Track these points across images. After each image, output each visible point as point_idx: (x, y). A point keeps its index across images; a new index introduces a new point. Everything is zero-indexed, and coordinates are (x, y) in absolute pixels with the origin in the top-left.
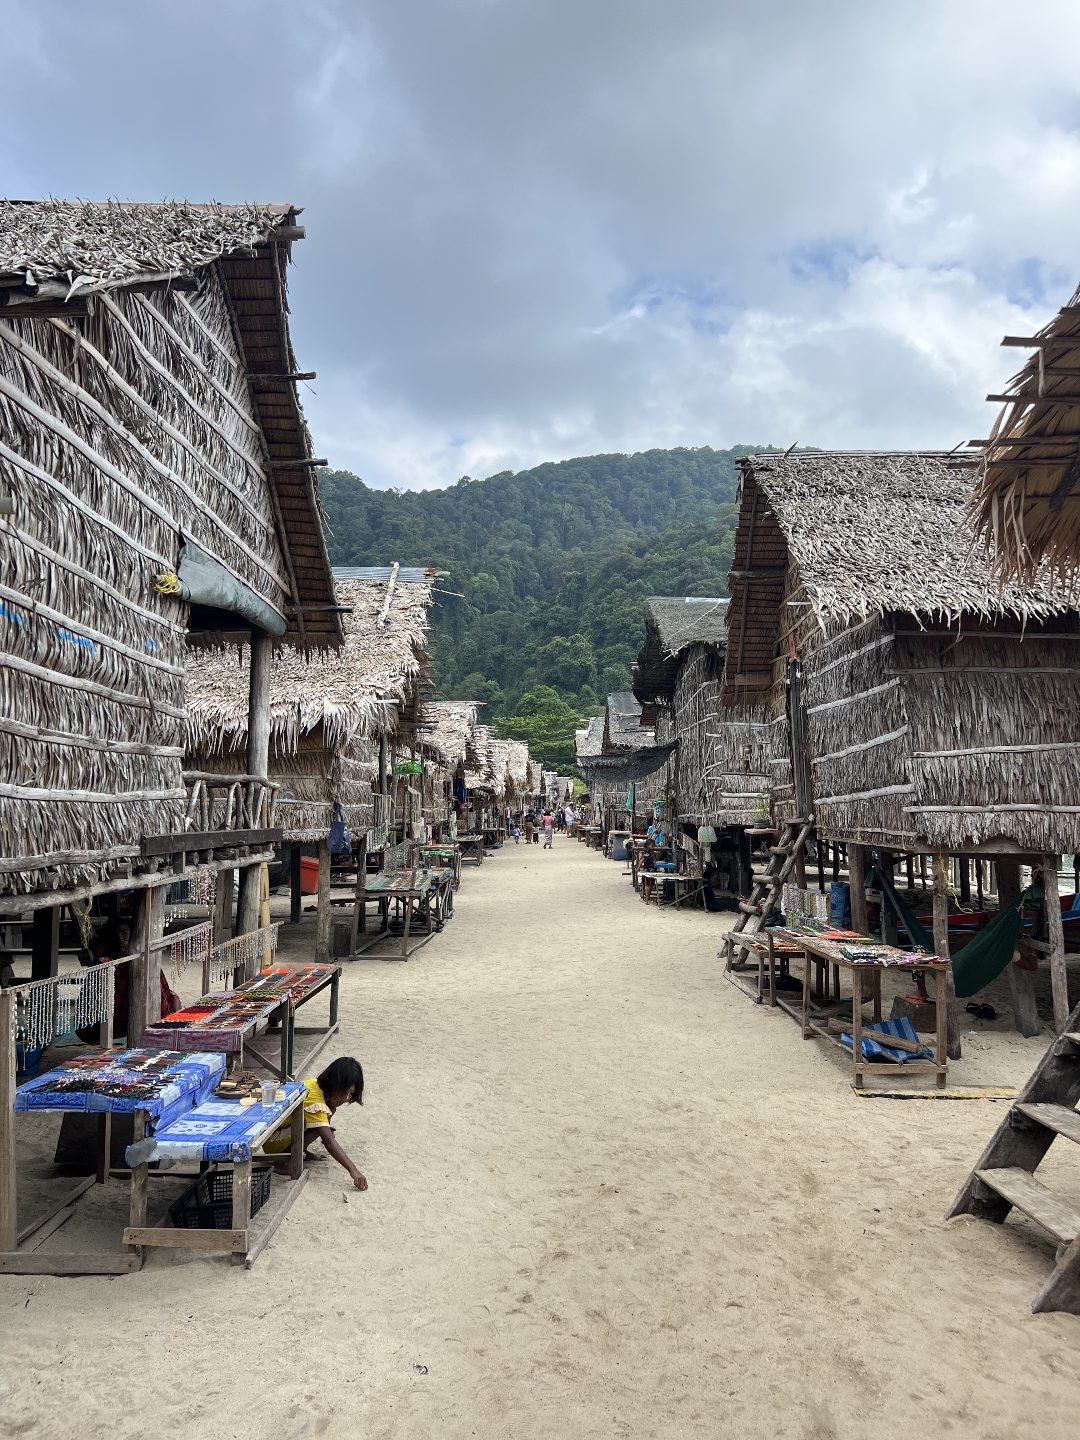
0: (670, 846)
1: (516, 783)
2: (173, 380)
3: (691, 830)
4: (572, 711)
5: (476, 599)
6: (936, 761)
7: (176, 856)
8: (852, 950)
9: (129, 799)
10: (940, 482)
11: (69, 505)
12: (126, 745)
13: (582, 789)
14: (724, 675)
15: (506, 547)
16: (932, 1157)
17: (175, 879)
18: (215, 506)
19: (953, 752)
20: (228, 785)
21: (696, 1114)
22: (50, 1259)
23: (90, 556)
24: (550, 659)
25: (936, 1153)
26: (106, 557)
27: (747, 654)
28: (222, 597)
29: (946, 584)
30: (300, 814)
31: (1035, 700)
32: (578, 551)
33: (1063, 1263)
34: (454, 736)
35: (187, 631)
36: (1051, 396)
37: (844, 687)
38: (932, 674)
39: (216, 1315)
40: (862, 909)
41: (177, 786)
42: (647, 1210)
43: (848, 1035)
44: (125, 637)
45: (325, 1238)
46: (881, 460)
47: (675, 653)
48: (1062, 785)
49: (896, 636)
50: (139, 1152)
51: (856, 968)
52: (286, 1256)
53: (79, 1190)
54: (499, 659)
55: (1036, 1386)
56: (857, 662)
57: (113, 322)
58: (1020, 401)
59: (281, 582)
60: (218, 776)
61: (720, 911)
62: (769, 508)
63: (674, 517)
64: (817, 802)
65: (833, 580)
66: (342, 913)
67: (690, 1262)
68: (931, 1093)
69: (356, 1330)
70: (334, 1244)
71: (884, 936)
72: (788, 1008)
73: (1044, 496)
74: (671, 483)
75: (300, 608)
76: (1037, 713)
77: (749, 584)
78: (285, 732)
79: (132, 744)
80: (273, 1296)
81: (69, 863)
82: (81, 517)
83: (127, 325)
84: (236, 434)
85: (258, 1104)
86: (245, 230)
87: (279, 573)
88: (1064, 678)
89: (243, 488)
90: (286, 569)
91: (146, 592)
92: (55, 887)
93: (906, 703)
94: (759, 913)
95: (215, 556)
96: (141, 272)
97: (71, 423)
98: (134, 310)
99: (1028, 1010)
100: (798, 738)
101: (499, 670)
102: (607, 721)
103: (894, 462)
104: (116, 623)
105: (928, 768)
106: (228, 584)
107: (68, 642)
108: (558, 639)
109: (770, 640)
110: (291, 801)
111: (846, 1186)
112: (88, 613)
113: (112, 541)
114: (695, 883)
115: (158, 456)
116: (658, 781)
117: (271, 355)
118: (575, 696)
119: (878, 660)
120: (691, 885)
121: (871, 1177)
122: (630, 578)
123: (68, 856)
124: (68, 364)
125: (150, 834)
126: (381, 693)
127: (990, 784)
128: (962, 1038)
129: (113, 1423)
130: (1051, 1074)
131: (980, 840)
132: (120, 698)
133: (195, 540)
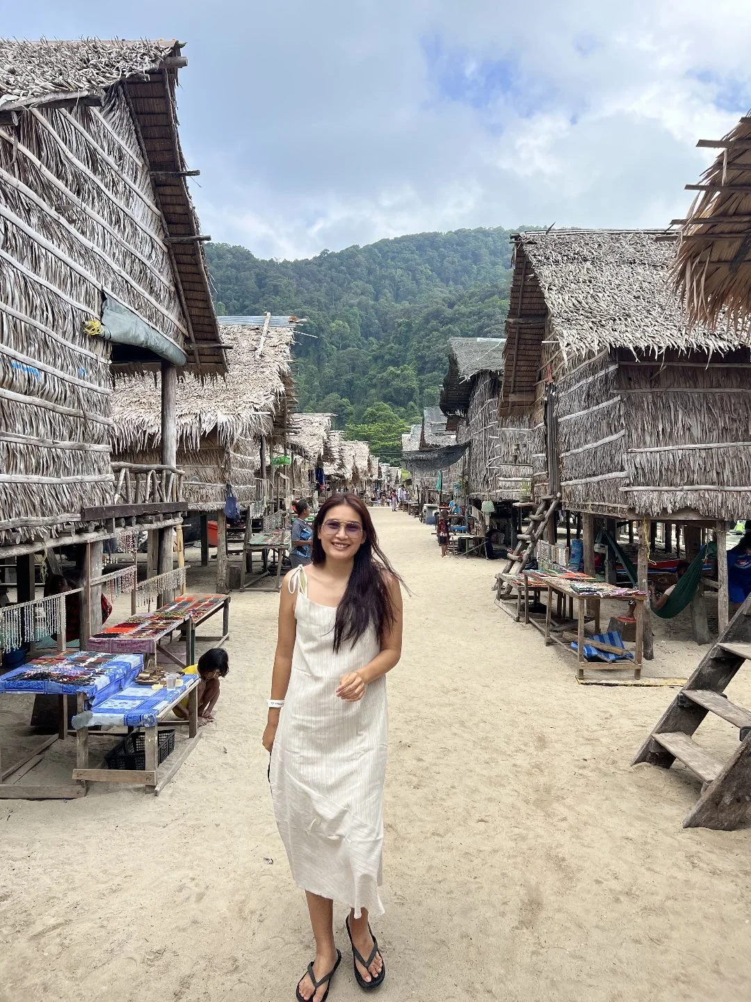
0: (464, 514)
1: (360, 470)
2: (92, 176)
3: (478, 504)
4: (401, 420)
5: (333, 339)
6: (644, 455)
7: (108, 521)
8: (579, 585)
9: (71, 481)
10: (658, 252)
11: (15, 270)
12: (67, 443)
13: (407, 475)
14: (502, 394)
15: (355, 301)
16: (627, 724)
17: (108, 537)
18: (129, 271)
19: (656, 449)
20: (146, 471)
21: (468, 695)
22: (23, 789)
23: (32, 309)
24: (387, 383)
25: (629, 722)
26: (45, 309)
27: (518, 379)
28: (136, 337)
29: (656, 328)
30: (203, 492)
31: (716, 411)
32: (407, 304)
33: (705, 796)
34: (315, 438)
35: (110, 362)
36: (732, 186)
37: (583, 403)
38: (644, 393)
39: (133, 825)
40: (591, 558)
41: (107, 472)
42: (429, 759)
43: (576, 643)
44: (62, 366)
45: (211, 776)
46: (616, 236)
47: (468, 378)
48: (733, 472)
49: (619, 366)
50: (81, 719)
51: (581, 598)
52: (182, 787)
53: (47, 743)
54: (350, 383)
55: (681, 876)
56: (593, 384)
57: (43, 131)
58: (710, 189)
59: (181, 327)
60: (139, 466)
61: (496, 558)
62: (533, 271)
63: (476, 279)
64: (562, 484)
65: (575, 325)
66: (237, 559)
67: (455, 793)
68: (630, 682)
69: (227, 836)
70: (216, 780)
71: (607, 576)
72: (536, 624)
73: (726, 261)
74: (473, 254)
75: (196, 346)
76: (717, 421)
77: (520, 328)
78: (191, 435)
79: (72, 443)
80: (173, 814)
81: (26, 525)
82: (24, 278)
83: (55, 133)
84: (143, 217)
85: (164, 689)
86: (139, 59)
87: (179, 320)
88: (738, 395)
89: (150, 257)
90: (185, 317)
91: (77, 334)
92: (18, 542)
93: (624, 414)
94: (521, 561)
95: (130, 307)
96: (55, 92)
97: (14, 207)
98: (59, 121)
99: (701, 626)
100: (552, 440)
101: (350, 392)
102: (423, 428)
103: (625, 237)
104: (55, 356)
105: (638, 460)
106: (141, 328)
107: (19, 370)
108: (392, 368)
109: (534, 368)
110: (196, 483)
111: (566, 744)
112: (33, 349)
113: (50, 297)
114: (480, 540)
115: (83, 233)
116: (456, 470)
117: (167, 157)
118: (403, 409)
119: (606, 383)
120: (477, 541)
121: (583, 737)
122: (444, 324)
123: (27, 521)
124: (10, 164)
125: (88, 505)
126: (257, 407)
127: (682, 471)
128: (654, 645)
129: (60, 896)
130: (708, 670)
131: (673, 511)
132: (61, 411)
133: (114, 296)
